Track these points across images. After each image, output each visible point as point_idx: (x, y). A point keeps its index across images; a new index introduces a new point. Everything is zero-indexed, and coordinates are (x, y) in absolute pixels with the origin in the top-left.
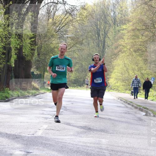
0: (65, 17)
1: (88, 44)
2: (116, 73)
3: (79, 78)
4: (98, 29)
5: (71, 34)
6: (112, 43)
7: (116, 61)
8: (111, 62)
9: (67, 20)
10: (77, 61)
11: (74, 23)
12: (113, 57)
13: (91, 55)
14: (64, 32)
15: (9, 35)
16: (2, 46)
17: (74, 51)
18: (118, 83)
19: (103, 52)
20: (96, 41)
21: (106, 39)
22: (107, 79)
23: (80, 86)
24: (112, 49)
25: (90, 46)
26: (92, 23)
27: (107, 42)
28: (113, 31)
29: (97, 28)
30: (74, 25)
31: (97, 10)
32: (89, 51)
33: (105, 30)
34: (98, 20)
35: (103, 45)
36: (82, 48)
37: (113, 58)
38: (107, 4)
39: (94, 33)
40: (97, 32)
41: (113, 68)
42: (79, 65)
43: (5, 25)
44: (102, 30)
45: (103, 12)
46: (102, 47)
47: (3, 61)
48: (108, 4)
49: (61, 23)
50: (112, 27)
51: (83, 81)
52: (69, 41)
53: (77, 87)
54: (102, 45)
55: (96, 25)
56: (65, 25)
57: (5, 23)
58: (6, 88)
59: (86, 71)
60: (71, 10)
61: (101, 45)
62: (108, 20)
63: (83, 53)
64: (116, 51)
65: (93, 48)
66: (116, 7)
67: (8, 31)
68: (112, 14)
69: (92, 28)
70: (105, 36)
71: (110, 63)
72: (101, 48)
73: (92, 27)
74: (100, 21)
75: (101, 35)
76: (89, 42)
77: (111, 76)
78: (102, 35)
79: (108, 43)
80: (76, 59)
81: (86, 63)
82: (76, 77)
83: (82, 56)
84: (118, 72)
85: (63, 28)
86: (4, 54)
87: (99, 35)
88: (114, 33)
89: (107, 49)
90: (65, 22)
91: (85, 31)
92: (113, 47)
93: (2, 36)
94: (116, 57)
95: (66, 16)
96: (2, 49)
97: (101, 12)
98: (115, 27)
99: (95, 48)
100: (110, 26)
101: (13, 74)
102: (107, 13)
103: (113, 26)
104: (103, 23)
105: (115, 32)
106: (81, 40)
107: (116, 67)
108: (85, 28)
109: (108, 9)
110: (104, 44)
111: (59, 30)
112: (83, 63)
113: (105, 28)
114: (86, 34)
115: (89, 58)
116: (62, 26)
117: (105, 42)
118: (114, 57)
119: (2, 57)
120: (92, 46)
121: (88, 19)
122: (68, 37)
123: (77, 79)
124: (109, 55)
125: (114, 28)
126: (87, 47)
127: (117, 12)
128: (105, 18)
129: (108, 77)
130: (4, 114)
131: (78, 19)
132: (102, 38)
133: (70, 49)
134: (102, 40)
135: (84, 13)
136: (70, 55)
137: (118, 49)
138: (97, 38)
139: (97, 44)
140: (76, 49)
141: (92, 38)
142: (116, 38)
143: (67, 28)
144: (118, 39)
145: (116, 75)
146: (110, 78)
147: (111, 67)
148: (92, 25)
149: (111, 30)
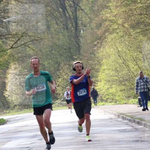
1: (49, 27)
2: (107, 72)
6: (90, 18)
7: (102, 50)
8: (93, 53)
12: (96, 43)
13: (57, 46)
14: (2, 14)
17: (25, 44)
18: (112, 88)
19: (77, 36)
20: (61, 20)
21: (78, 13)
24: (92, 29)
25: (52, 29)
27: (81, 18)
32: (51, 39)
35: (74, 24)
36: (39, 36)
37: (96, 45)
39: (54, 7)
40: (61, 4)
46: (73, 29)
54: (72, 25)
63: (41, 44)
64: (99, 32)
65: (59, 32)
70: (76, 8)
71: (93, 56)
72: (71, 31)
75: (68, 8)
76: (50, 23)
77: (99, 78)
78: (70, 6)
79: (84, 19)
83: (41, 51)
84: (109, 69)
87: (64, 8)
92: (93, 25)
94: (101, 42)
99: (62, 33)
107: (104, 61)
110: (76, 23)
112: (46, 63)
115: (53, 52)
117: (77, 20)
118: (98, 43)
120: (55, 31)
124: (89, 41)
126: (48, 33)
132: (70, 13)
133: (18, 42)
134: (72, 17)
136: (19, 53)
137: (103, 28)
138: (62, 14)
139: (63, 25)
140: (29, 40)
141: (54, 15)
142: (96, 8)
143: (7, 6)
144: (99, 11)
145: (106, 74)
146: (98, 81)
147: (96, 62)
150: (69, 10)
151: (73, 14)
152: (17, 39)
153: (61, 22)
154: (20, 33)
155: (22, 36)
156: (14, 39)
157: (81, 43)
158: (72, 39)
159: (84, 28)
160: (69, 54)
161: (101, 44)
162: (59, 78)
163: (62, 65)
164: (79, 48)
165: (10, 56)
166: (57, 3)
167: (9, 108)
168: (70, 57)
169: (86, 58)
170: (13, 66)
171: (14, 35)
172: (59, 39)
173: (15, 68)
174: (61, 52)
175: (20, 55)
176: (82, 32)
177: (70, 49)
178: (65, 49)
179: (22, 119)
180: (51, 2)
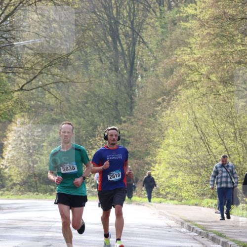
1: (86, 64)
2: (172, 149)
4: (114, 18)
6: (155, 58)
7: (168, 112)
8: (154, 116)
10: (54, 116)
12: (160, 100)
13: (95, 96)
17: (43, 87)
18: (177, 176)
19: (131, 85)
20: (108, 54)
21: (137, 48)
22: (146, 167)
24: (157, 76)
25: (92, 69)
28: (157, 24)
29: (110, 16)
32: (87, 84)
33: (132, 23)
35: (128, 65)
36: (69, 76)
37: (160, 103)
39: (100, 32)
40: (111, 29)
44: (125, 22)
46: (125, 72)
50: (154, 12)
52: (28, 58)
54: (125, 65)
55: (107, 9)
56: (16, 10)
61: (123, 66)
63: (71, 90)
64: (168, 83)
65: (101, 74)
69: (94, 16)
70: (134, 39)
71: (152, 120)
72: (123, 76)
73: (95, 13)
75: (122, 36)
76: (89, 58)
77: (158, 158)
78: (126, 36)
79: (145, 59)
80: (52, 110)
81: (82, 119)
83: (68, 100)
84: (176, 146)
85: (9, 19)
87: (116, 37)
88: (160, 30)
89: (142, 77)
92: (160, 70)
94: (169, 100)
98: (161, 14)
99: (107, 77)
100: (148, 7)
105: (162, 27)
107: (170, 131)
110: (132, 64)
113: (134, 15)
115: (88, 105)
116: (7, 12)
117: (134, 58)
118: (164, 100)
120: (96, 71)
125: (158, 14)
126: (83, 74)
129: (148, 159)
132: (125, 46)
133: (33, 81)
134: (127, 52)
136: (32, 99)
137: (175, 78)
139: (111, 63)
140: (51, 81)
141: (97, 46)
142: (168, 43)
145: (171, 153)
146: (156, 163)
148: (94, 6)
149: (152, 19)
150: (124, 42)
151: (129, 48)
152: (32, 76)
153: (108, 58)
154: (39, 68)
155: (41, 73)
156: (27, 76)
157: (135, 96)
158: (123, 88)
160: (114, 112)
161: (168, 103)
162: (93, 148)
163: (100, 128)
164: (131, 105)
165: (16, 102)
166: (106, 26)
167: (3, 186)
168: (115, 118)
169: (141, 123)
170: (18, 119)
171: (28, 69)
172: (100, 86)
173: (23, 124)
174: (101, 108)
175: (33, 103)
176: (140, 79)
177: (117, 104)
178: (109, 104)
179: (23, 207)
180: (96, 24)
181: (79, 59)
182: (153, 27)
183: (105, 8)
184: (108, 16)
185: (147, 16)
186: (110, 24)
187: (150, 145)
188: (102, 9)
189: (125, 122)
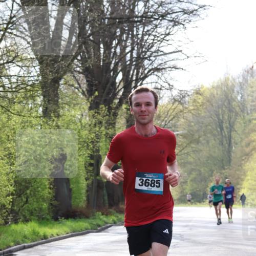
0: (173, 107)
1: (208, 142)
2: (250, 181)
3: (197, 191)
4: (221, 120)
5: (183, 130)
6: (241, 138)
7: (248, 164)
8: (241, 166)
9: (176, 110)
10: (193, 167)
11: (185, 115)
12: (243, 158)
13: (212, 157)
14: (173, 128)
15: (97, 139)
16: (88, 154)
17: (188, 154)
18: (252, 195)
19: (229, 151)
20: (218, 137)
21: (232, 133)
22: (238, 190)
23: (200, 202)
24: (242, 147)
25: (210, 144)
26: (212, 113)
27: (235, 137)
28: (242, 122)
29: (219, 119)
30: (186, 117)
31: (217, 94)
32: (208, 151)
33: (230, 122)
34: (219, 108)
35: (228, 142)
36: (199, 148)
37: (243, 160)
38: (231, 84)
39: (214, 127)
40: (220, 125)
41: (245, 175)
42: (197, 173)
43: (90, 125)
44: (226, 121)
45: (227, 96)
46: (227, 145)
47: (91, 175)
48: (233, 85)
49: (167, 115)
50: (240, 116)
51: (203, 194)
52: (180, 140)
53: (195, 204)
55: (218, 115)
56: (174, 117)
57: (90, 123)
58: (98, 213)
59: (206, 181)
60: (181, 96)
61: (225, 142)
62: (233, 106)
63: (200, 154)
64: (247, 150)
65: (215, 147)
66: (245, 87)
67: (95, 133)
68: (239, 98)
69: (211, 119)
70: (231, 130)
71: (240, 168)
72: (225, 147)
73: (211, 117)
74: (222, 109)
75: (225, 129)
76: (209, 139)
77: (243, 186)
78: (227, 128)
79: (236, 139)
80: (192, 164)
81: (206, 169)
82: (193, 190)
83: (199, 159)
84: (252, 180)
85: (171, 122)
86: (91, 165)
87: (222, 129)
88: (243, 125)
90: (173, 114)
91: (203, 124)
92: (243, 144)
93: (87, 140)
94: (248, 158)
95: (174, 105)
96: (89, 158)
97: (224, 96)
98: (244, 116)
99: (218, 147)
100: (237, 114)
101: (105, 192)
102: (231, 96)
103: (242, 115)
104: (227, 111)
105: (244, 123)
106: (197, 137)
107: (249, 173)
108: (202, 120)
109: (233, 91)
110: (230, 141)
111: (166, 125)
112: (202, 170)
113: (231, 118)
114: (204, 128)
115: (209, 161)
116: (170, 119)
117: (230, 138)
118: (245, 158)
119: (89, 170)
120: (213, 145)
121: (205, 107)
122: (178, 135)
123: (195, 192)
124: (238, 156)
125: (242, 117)
126: (206, 146)
127: (246, 95)
128: (229, 103)
129: (238, 186)
130: (98, 252)
131: (191, 108)
133: (183, 151)
134: (227, 136)
135: (200, 99)
136: (183, 159)
137: (251, 147)
138: (220, 133)
139: (220, 141)
140: (191, 150)
141: (213, 133)
142: (247, 131)
143: (177, 122)
144: (249, 133)
145: (250, 184)
146: (242, 188)
147: (242, 173)
148: (211, 115)
149: (239, 120)
150: (226, 131)
151: (228, 133)
152: (182, 148)
153: (218, 139)
154: (185, 145)
155: (186, 147)
156: (179, 149)
157: (232, 157)
158: (226, 153)
159: (236, 146)
160: (221, 164)
161: (248, 160)
162: (212, 182)
163: (215, 172)
164: (230, 161)
166: (217, 124)
168: (222, 167)
169: (234, 169)
171: (180, 145)
172: (215, 152)
174: (215, 162)
175: (183, 161)
176: (234, 148)
177: (223, 160)
178: (219, 161)
180: (212, 123)
181: (204, 139)
182: (240, 123)
183: (216, 115)
184: (218, 119)
185: (236, 119)
186: (219, 122)
187: (239, 180)
188: (215, 116)
189: (227, 169)
